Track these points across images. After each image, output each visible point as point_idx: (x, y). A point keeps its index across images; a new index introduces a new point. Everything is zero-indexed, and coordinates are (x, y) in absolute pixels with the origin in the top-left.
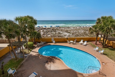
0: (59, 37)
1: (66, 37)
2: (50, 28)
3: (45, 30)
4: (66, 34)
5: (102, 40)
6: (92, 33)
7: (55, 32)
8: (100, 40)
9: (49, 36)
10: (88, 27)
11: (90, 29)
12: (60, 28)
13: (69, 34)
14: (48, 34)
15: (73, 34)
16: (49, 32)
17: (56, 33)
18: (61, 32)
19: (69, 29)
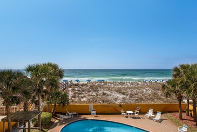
0: (103, 102)
1: (118, 103)
2: (86, 85)
3: (76, 89)
4: (118, 95)
5: (191, 111)
6: (167, 95)
7: (95, 91)
8: (188, 110)
9: (84, 99)
10: (159, 83)
11: (164, 86)
12: (106, 83)
13: (123, 96)
14: (82, 95)
15: (131, 97)
16: (83, 91)
17: (97, 95)
18: (108, 92)
19: (123, 86)
